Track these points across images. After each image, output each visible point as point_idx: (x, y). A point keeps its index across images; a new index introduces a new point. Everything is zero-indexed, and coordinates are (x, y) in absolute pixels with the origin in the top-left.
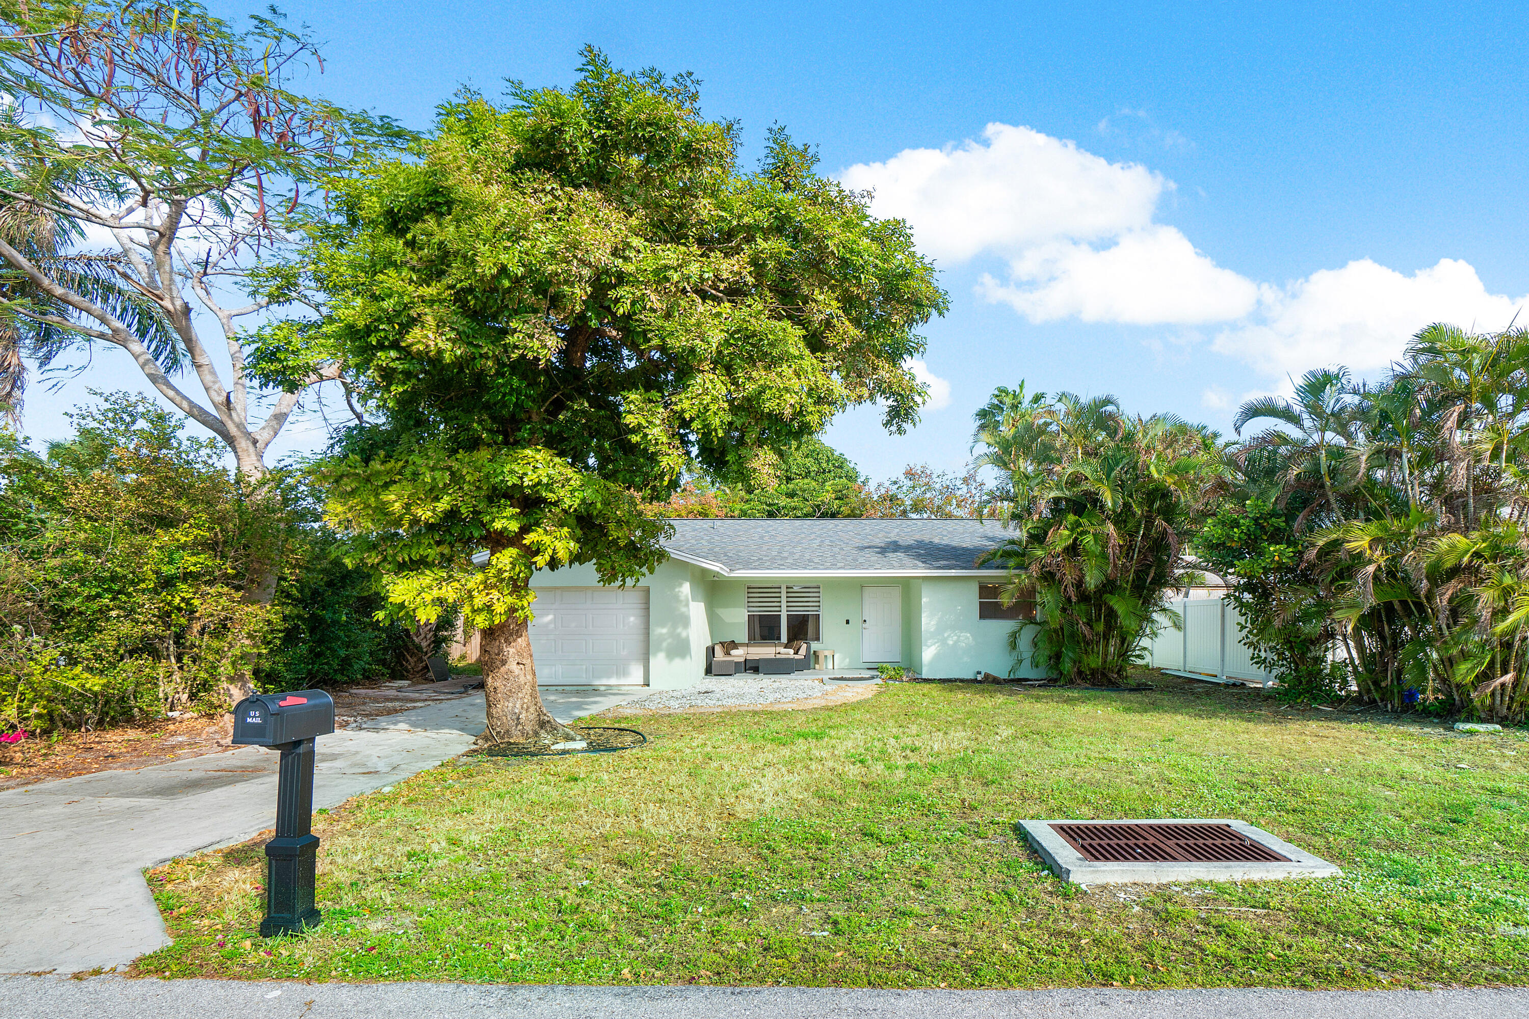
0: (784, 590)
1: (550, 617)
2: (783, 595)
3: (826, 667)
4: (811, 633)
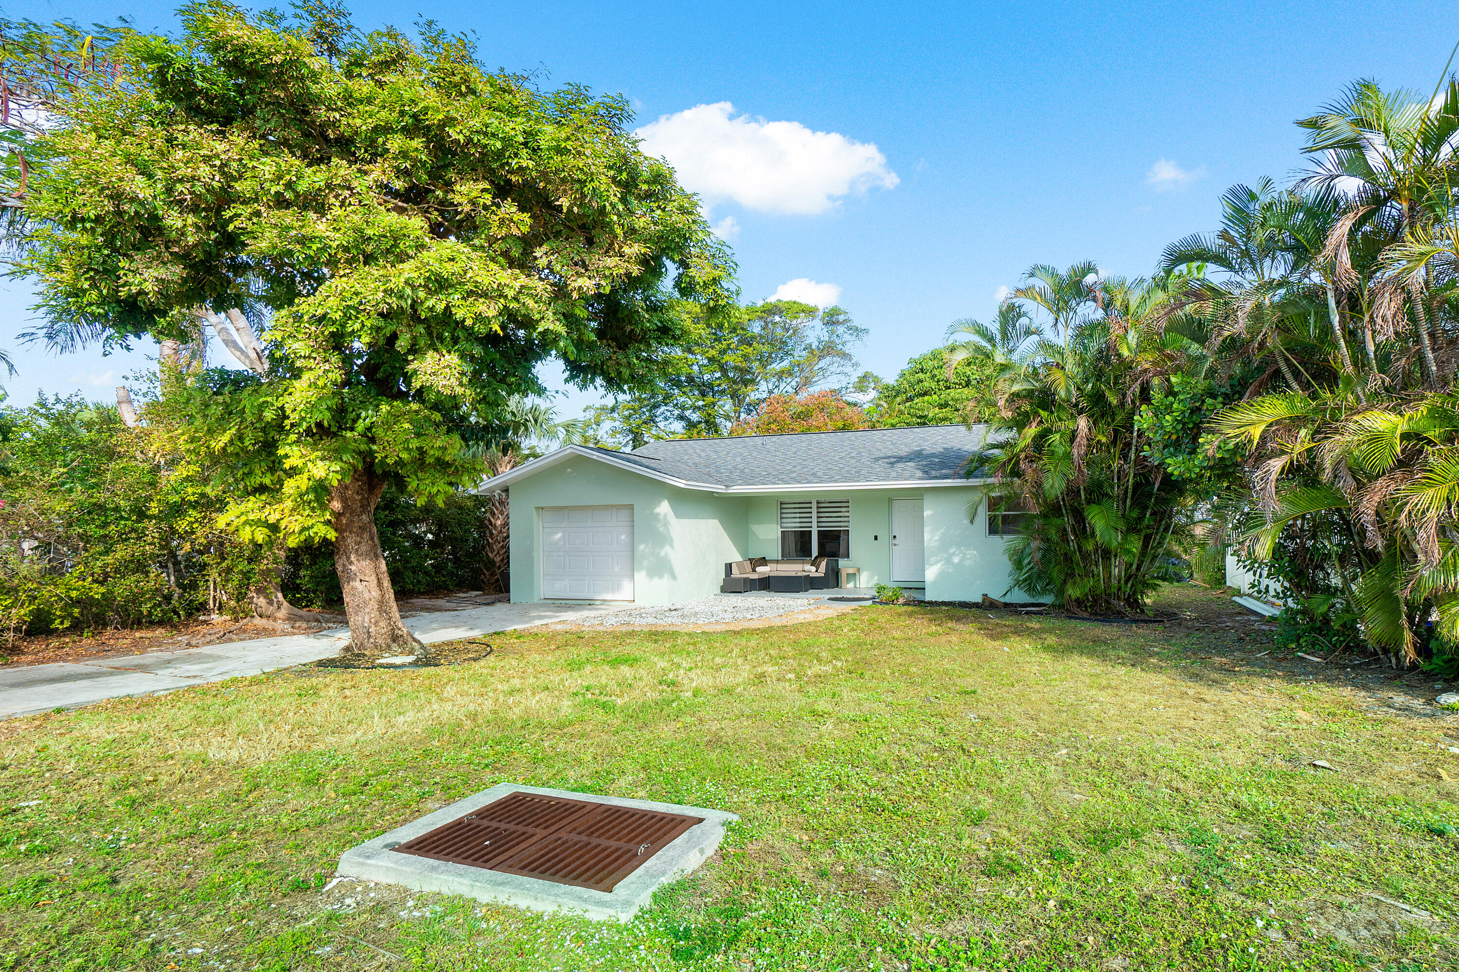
0: (814, 505)
1: (559, 535)
2: (814, 510)
3: (851, 585)
4: (842, 550)
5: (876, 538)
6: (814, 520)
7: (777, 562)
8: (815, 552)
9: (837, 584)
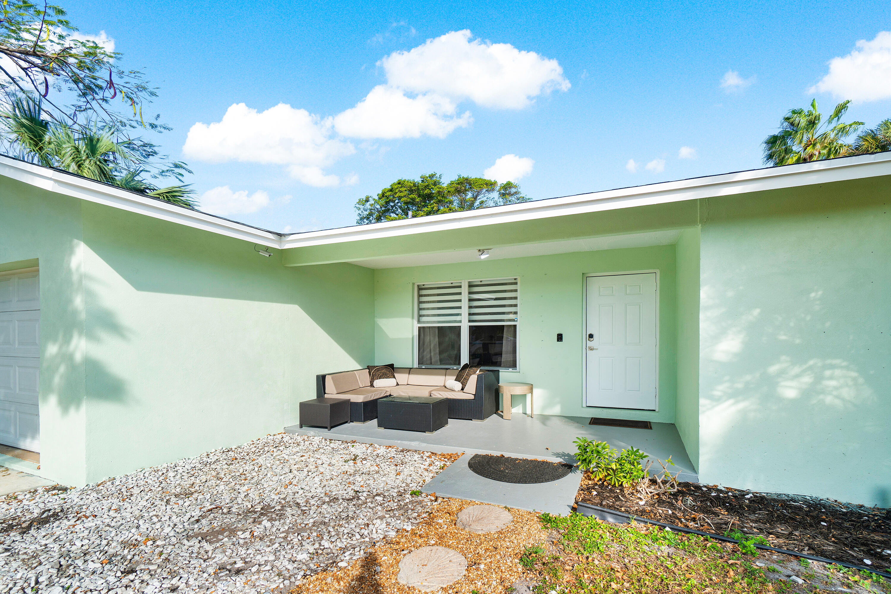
0: (465, 290)
2: (465, 297)
3: (517, 410)
4: (506, 357)
5: (560, 338)
6: (465, 311)
7: (409, 370)
8: (465, 359)
9: (496, 408)
